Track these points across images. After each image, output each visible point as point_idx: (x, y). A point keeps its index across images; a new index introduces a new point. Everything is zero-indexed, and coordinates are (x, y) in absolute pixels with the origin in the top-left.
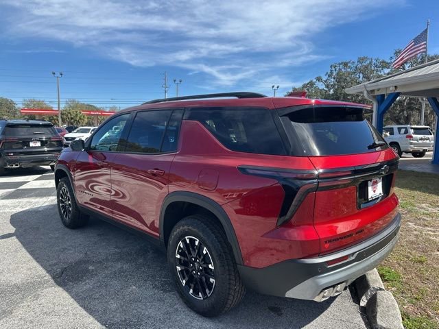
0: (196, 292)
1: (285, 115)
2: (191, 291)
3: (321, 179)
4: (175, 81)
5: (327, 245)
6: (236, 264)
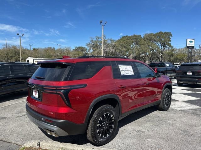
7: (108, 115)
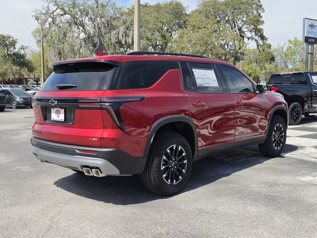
7: (174, 148)
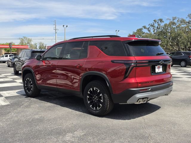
0: (93, 107)
1: (127, 43)
2: (91, 106)
3: (138, 63)
4: (63, 26)
5: (140, 85)
6: (110, 94)
